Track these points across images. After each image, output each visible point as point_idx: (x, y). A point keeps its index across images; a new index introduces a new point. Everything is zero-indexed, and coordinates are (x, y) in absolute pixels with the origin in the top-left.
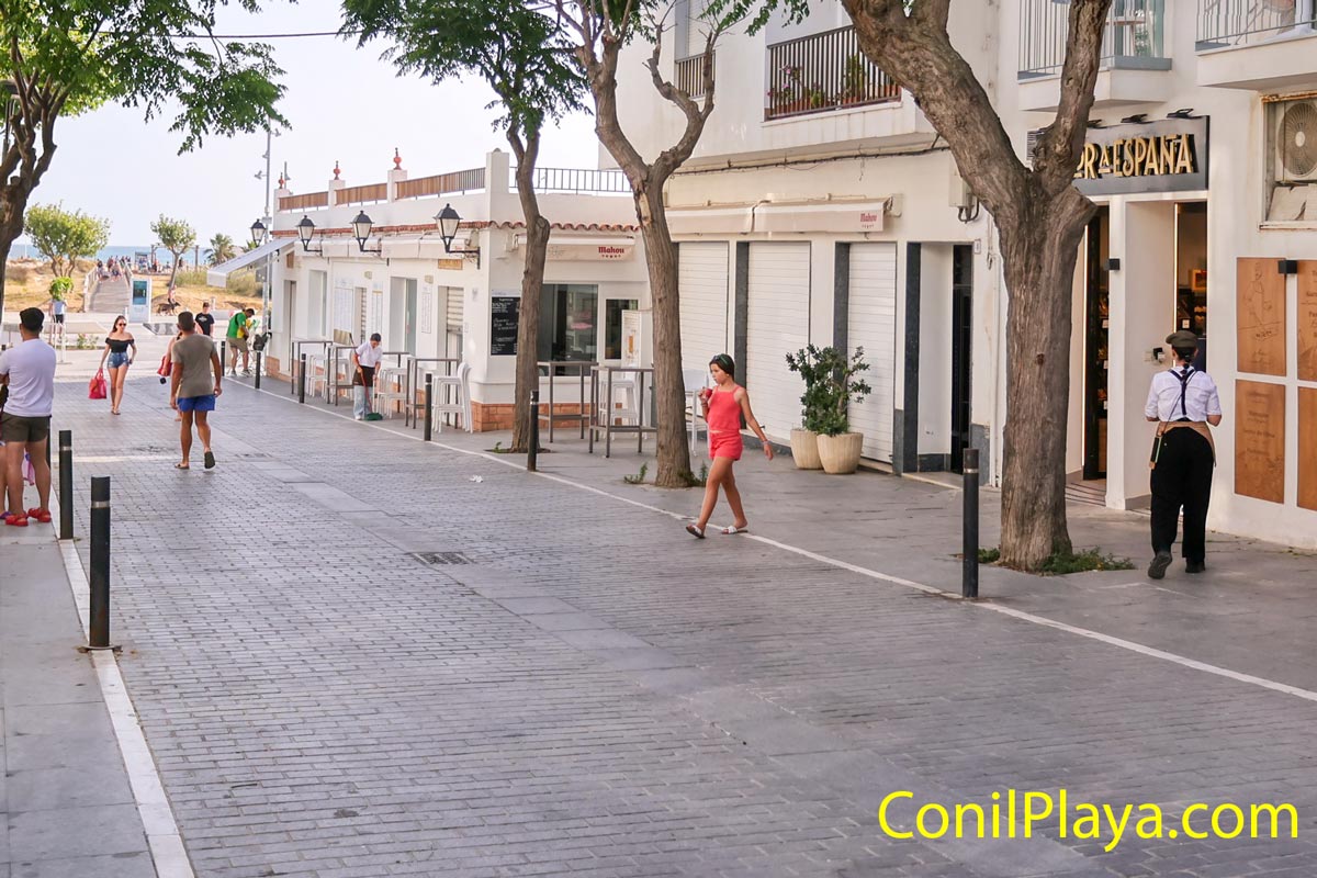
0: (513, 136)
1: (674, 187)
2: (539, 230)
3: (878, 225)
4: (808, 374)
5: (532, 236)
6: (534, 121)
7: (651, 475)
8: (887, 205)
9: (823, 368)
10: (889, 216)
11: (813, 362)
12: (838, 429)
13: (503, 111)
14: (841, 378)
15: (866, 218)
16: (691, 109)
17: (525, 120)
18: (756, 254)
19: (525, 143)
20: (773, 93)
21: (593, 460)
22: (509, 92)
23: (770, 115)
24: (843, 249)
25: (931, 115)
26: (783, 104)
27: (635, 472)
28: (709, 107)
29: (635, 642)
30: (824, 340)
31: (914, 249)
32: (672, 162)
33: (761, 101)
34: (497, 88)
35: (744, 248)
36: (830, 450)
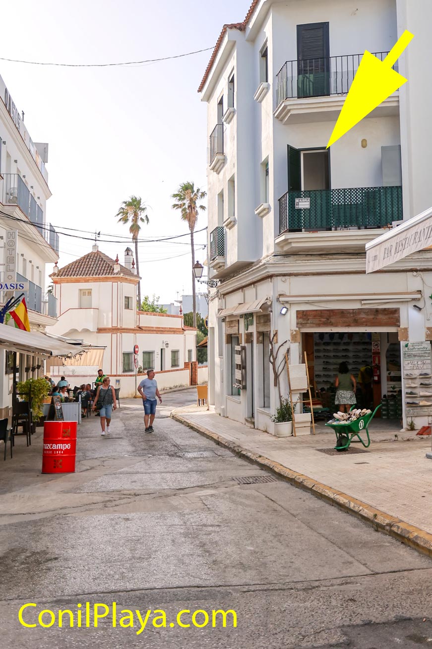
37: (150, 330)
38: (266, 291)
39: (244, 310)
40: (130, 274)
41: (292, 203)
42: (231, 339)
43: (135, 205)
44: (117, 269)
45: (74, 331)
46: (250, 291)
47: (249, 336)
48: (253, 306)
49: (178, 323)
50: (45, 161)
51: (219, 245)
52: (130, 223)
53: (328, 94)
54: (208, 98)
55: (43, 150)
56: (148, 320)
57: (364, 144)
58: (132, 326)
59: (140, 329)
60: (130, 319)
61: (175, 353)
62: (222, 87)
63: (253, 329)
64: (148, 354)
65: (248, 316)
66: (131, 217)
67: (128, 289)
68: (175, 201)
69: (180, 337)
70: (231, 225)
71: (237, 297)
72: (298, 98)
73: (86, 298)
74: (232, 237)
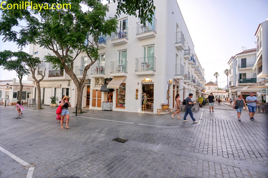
0: (19, 77)
1: (41, 83)
2: (22, 86)
3: (60, 86)
4: (52, 99)
5: (21, 87)
6: (22, 76)
7: (37, 108)
8: (61, 85)
9: (53, 98)
10: (61, 86)
11: (52, 98)
12: (55, 103)
13: (18, 74)
14: (55, 99)
15: (58, 86)
16: (42, 76)
17: (21, 76)
18: (45, 89)
19: (20, 78)
20: (49, 75)
21: (28, 107)
22: (19, 73)
23: (49, 77)
24: (55, 88)
25: (71, 78)
26: (50, 76)
27: (35, 108)
28: (45, 76)
29: (48, 124)
30: (53, 96)
31: (63, 88)
32: (40, 80)
33: (48, 76)
34: (17, 72)
35: (44, 88)
36: (54, 105)
37: (220, 92)
38: (237, 90)
39: (234, 91)
40: (216, 85)
41: (240, 80)
42: (232, 95)
43: (217, 73)
44: (214, 84)
45: (208, 92)
46: (235, 89)
47: (235, 95)
48: (235, 91)
49: (225, 91)
50: (204, 71)
51: (230, 83)
52: (216, 76)
53: (246, 67)
54: (229, 64)
55: (204, 69)
56: (219, 91)
57: (252, 72)
58: (217, 92)
59: (218, 92)
60: (216, 91)
61: (224, 96)
62: (231, 64)
63: (235, 94)
64: (219, 96)
65: (234, 92)
66: (216, 75)
67: (216, 87)
68: (224, 72)
69: (225, 94)
70: (232, 81)
71: (233, 90)
72: (242, 68)
73: (209, 88)
74: (232, 83)
